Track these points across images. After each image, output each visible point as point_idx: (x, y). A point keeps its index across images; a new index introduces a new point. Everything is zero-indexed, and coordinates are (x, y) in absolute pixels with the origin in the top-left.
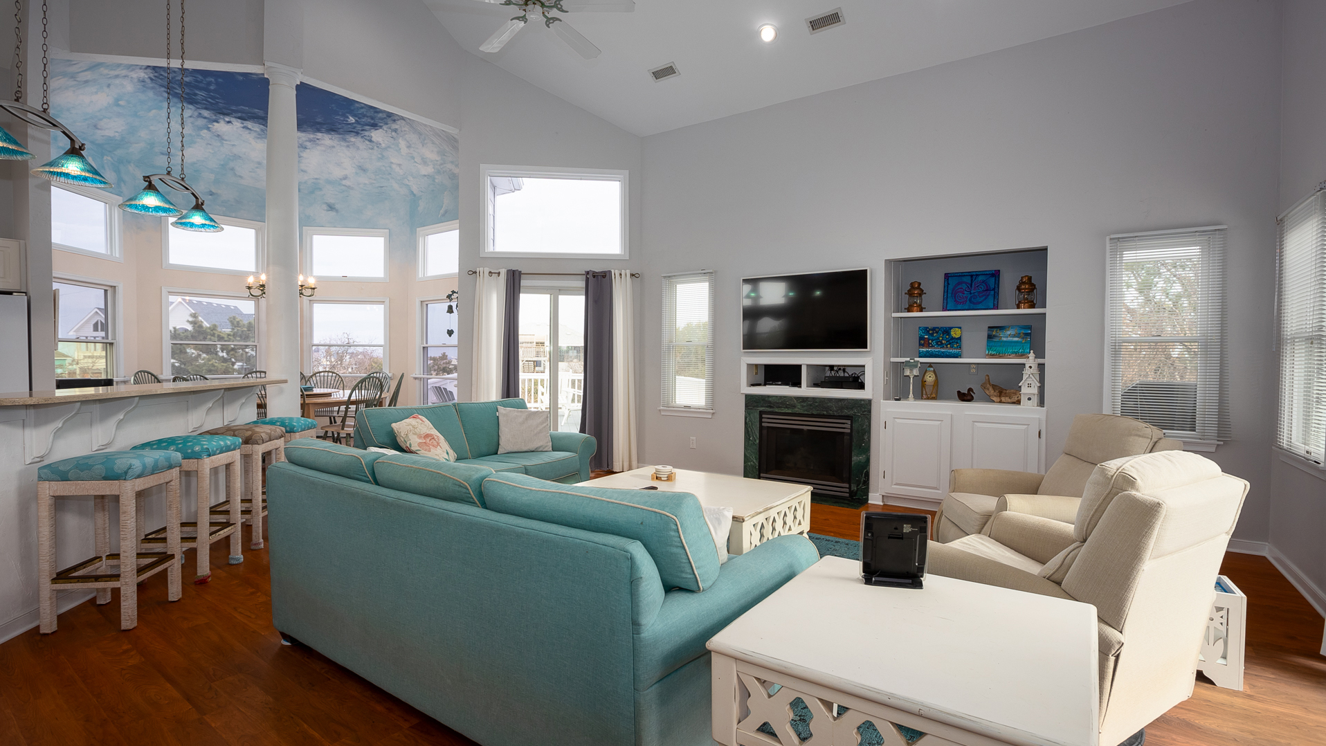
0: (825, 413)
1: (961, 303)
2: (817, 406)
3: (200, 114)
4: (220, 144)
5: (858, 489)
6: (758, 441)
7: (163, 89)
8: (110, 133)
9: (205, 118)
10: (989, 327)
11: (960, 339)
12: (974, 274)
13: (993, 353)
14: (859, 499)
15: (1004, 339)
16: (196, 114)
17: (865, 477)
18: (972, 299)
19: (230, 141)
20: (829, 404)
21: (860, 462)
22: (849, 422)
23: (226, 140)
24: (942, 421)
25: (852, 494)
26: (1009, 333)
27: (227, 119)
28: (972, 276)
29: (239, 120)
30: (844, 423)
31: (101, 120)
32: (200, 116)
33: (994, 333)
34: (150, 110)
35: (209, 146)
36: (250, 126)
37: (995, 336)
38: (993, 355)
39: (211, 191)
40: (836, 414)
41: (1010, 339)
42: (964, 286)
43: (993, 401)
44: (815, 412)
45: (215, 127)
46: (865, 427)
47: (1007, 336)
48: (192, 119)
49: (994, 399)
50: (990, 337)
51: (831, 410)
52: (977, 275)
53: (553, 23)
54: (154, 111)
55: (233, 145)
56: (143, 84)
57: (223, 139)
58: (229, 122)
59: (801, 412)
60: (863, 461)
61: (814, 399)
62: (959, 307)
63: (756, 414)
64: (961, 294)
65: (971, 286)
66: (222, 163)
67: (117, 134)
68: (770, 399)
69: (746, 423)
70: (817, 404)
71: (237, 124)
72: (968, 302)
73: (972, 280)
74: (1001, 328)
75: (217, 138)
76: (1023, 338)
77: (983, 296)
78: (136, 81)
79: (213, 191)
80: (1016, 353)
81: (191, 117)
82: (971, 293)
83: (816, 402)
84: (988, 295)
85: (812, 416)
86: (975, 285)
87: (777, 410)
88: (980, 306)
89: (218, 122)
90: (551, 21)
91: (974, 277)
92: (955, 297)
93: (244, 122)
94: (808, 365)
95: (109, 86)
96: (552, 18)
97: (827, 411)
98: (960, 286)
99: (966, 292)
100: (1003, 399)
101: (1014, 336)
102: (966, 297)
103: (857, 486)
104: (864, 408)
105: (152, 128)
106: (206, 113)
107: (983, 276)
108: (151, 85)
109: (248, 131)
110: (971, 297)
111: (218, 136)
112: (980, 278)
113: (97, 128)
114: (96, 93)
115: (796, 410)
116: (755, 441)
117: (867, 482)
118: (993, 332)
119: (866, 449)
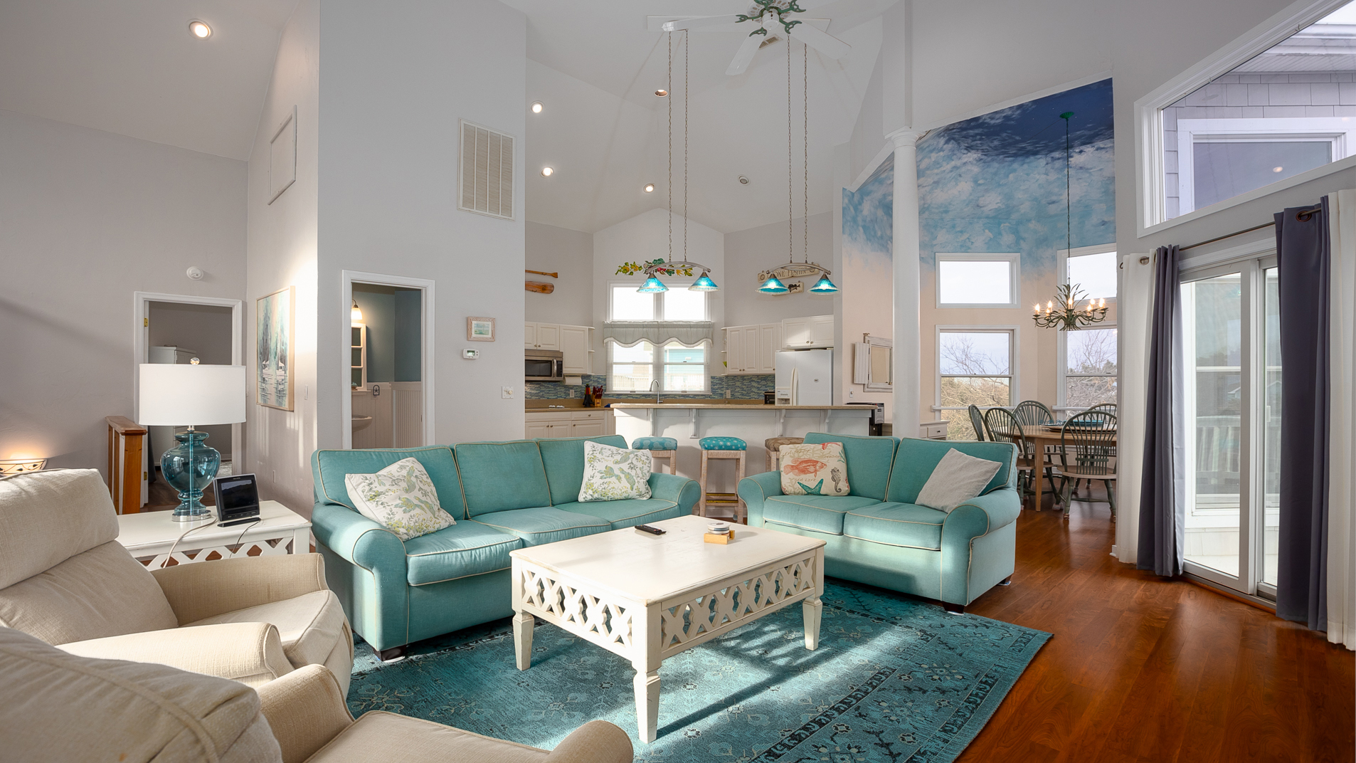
3: (1052, 158)
4: (1088, 175)
7: (1001, 157)
8: (994, 206)
9: (1059, 159)
16: (1049, 159)
19: (1095, 167)
23: (1091, 169)
27: (1077, 150)
29: (1088, 145)
31: (977, 200)
32: (1054, 159)
34: (1008, 176)
35: (1080, 181)
36: (1102, 146)
39: (1103, 221)
45: (1073, 162)
48: (1049, 165)
53: (792, 27)
54: (1011, 176)
55: (1101, 170)
56: (982, 161)
57: (1088, 169)
58: (1081, 152)
66: (1103, 190)
67: (999, 205)
71: (1089, 149)
75: (1082, 171)
78: (975, 162)
79: (1106, 220)
81: (1047, 164)
89: (1072, 157)
90: (791, 26)
93: (1093, 145)
95: (960, 176)
96: (791, 23)
105: (1022, 188)
106: (1056, 154)
108: (990, 159)
109: (1103, 152)
111: (1081, 168)
113: (981, 207)
114: (957, 184)
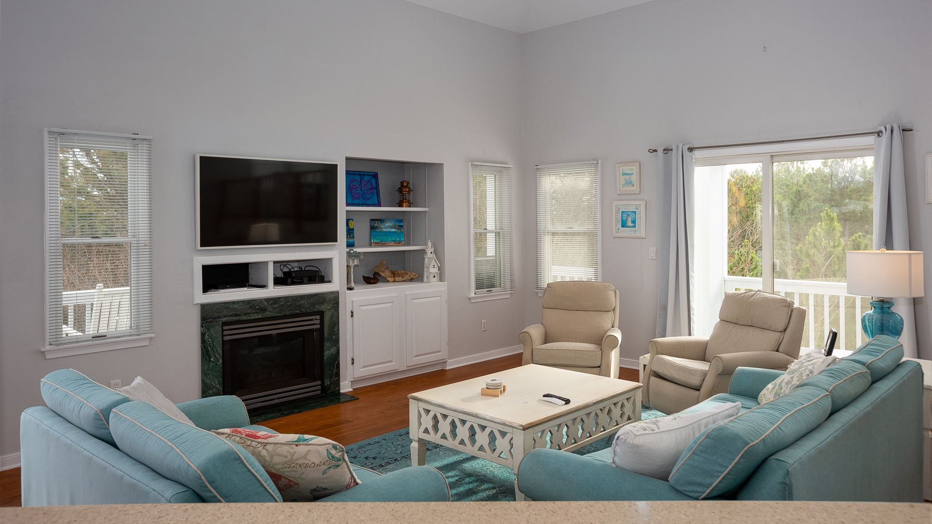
0: (298, 311)
1: (356, 198)
2: (289, 306)
5: (331, 382)
6: (221, 361)
10: (371, 220)
11: (353, 229)
12: (362, 173)
13: (377, 241)
14: (332, 392)
15: (385, 230)
17: (337, 369)
18: (364, 196)
20: (301, 302)
21: (332, 355)
22: (318, 317)
24: (392, 302)
25: (324, 389)
26: (387, 225)
28: (360, 175)
30: (312, 320)
33: (376, 225)
37: (377, 227)
38: (377, 243)
40: (308, 311)
41: (389, 230)
42: (357, 184)
43: (388, 281)
44: (287, 313)
46: (335, 319)
47: (387, 227)
49: (390, 279)
50: (373, 228)
51: (303, 308)
52: (364, 175)
59: (273, 315)
60: (334, 353)
61: (286, 298)
62: (356, 202)
63: (217, 327)
64: (355, 190)
65: (361, 184)
68: (236, 306)
69: (203, 341)
70: (289, 304)
72: (361, 198)
73: (361, 179)
74: (381, 221)
76: (398, 229)
77: (370, 193)
80: (394, 241)
82: (362, 190)
83: (289, 302)
84: (373, 193)
85: (285, 317)
86: (364, 183)
87: (244, 318)
88: (369, 202)
91: (362, 176)
92: (351, 193)
94: (275, 262)
97: (299, 310)
98: (353, 184)
99: (358, 189)
100: (397, 279)
101: (392, 227)
102: (359, 193)
103: (330, 380)
104: (334, 300)
107: (368, 176)
110: (362, 194)
112: (366, 178)
115: (268, 314)
116: (218, 360)
117: (338, 374)
118: (375, 223)
119: (336, 342)
